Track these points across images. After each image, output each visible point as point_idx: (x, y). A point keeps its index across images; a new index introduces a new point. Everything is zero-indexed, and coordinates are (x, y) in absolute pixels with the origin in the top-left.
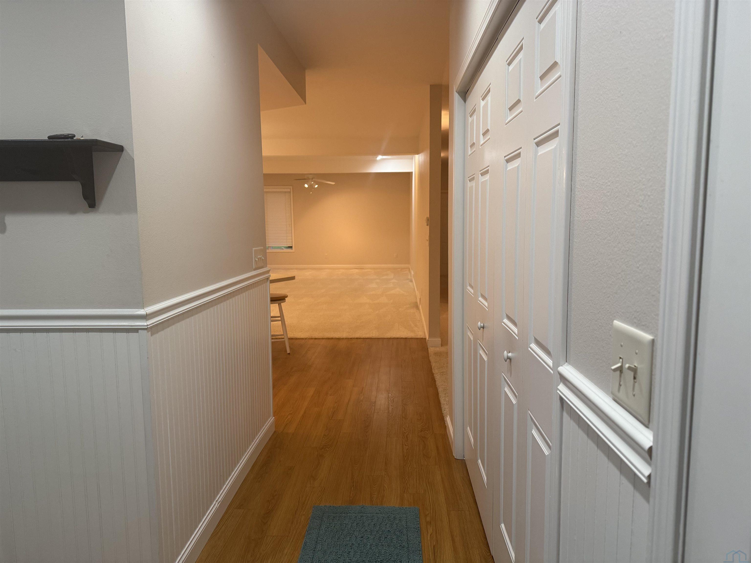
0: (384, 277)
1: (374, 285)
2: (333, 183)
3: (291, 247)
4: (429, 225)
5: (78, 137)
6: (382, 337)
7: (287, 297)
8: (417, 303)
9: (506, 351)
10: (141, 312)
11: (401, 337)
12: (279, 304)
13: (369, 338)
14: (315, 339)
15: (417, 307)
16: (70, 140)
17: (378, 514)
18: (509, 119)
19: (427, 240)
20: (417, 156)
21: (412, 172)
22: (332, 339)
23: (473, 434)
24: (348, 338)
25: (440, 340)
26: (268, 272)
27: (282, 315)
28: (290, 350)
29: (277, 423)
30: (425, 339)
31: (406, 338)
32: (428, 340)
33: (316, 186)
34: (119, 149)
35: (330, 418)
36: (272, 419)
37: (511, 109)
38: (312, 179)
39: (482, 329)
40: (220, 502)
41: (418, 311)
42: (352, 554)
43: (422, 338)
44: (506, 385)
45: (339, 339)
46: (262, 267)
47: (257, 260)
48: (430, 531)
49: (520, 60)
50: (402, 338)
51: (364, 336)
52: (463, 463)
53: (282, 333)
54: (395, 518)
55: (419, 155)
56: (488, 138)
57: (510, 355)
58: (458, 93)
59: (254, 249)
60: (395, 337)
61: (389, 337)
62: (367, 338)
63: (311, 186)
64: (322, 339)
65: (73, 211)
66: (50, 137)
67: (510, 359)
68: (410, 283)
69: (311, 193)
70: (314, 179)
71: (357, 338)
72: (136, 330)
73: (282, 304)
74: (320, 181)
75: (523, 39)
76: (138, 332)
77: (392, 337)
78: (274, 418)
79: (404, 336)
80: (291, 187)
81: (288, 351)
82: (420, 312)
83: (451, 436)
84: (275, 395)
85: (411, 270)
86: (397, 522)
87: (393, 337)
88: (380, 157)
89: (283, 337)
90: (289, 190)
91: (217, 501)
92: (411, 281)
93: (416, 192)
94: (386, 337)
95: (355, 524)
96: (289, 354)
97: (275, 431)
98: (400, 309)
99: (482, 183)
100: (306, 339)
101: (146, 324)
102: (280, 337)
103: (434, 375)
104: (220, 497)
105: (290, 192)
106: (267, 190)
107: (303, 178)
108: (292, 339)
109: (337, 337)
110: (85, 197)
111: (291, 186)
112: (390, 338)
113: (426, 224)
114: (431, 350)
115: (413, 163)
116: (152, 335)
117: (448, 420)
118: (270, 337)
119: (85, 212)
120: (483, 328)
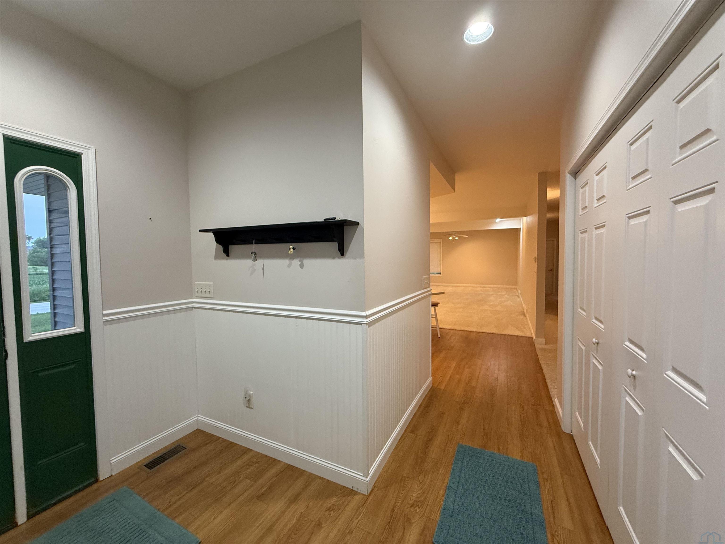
0: (499, 294)
1: (492, 298)
2: (467, 236)
3: (440, 273)
4: (537, 262)
5: (338, 219)
6: (500, 333)
7: (439, 304)
8: (524, 312)
9: (629, 369)
10: (364, 314)
12: (435, 308)
14: (456, 330)
15: (525, 315)
16: (334, 220)
17: (505, 461)
18: (631, 186)
19: (535, 272)
20: (525, 218)
21: (520, 228)
22: (466, 331)
23: (583, 418)
24: (477, 332)
25: (545, 340)
26: (431, 290)
27: (436, 314)
28: (440, 336)
29: (433, 382)
30: (532, 338)
31: (517, 336)
32: (535, 339)
33: (457, 238)
34: (357, 224)
35: (467, 384)
36: (430, 379)
37: (633, 178)
38: (454, 234)
39: (596, 344)
40: (400, 427)
41: (525, 318)
42: (486, 487)
43: (530, 337)
44: (628, 396)
45: (471, 332)
46: (428, 288)
47: (425, 283)
48: (548, 487)
49: (648, 139)
51: (487, 331)
52: (571, 437)
53: (436, 325)
54: (518, 468)
55: (527, 217)
56: (605, 201)
57: (634, 373)
58: (570, 173)
59: (424, 277)
60: (510, 334)
62: (489, 333)
63: (454, 239)
64: (460, 330)
65: (334, 258)
66: (325, 220)
67: (634, 377)
68: (518, 299)
69: (453, 242)
70: (455, 235)
71: (483, 332)
72: (361, 324)
73: (436, 308)
74: (459, 235)
75: (653, 121)
76: (361, 325)
78: (432, 378)
80: (442, 240)
81: (439, 336)
82: (527, 319)
83: (560, 415)
84: (432, 362)
85: (518, 289)
86: (520, 472)
87: (508, 334)
88: (498, 220)
89: (436, 327)
90: (440, 241)
91: (399, 426)
92: (519, 297)
93: (524, 240)
94: (503, 334)
95: (487, 465)
96: (440, 338)
97: (432, 387)
98: (512, 315)
99: (596, 235)
100: (450, 329)
101: (366, 321)
102: (434, 327)
103: (541, 365)
104: (401, 424)
105: (441, 242)
106: (432, 241)
107: (449, 234)
108: (441, 328)
109: (469, 330)
110: (340, 250)
111: (441, 238)
113: (534, 261)
114: (537, 346)
115: (521, 223)
116: (369, 327)
117: (556, 401)
118: (431, 327)
119: (339, 258)
120: (598, 343)
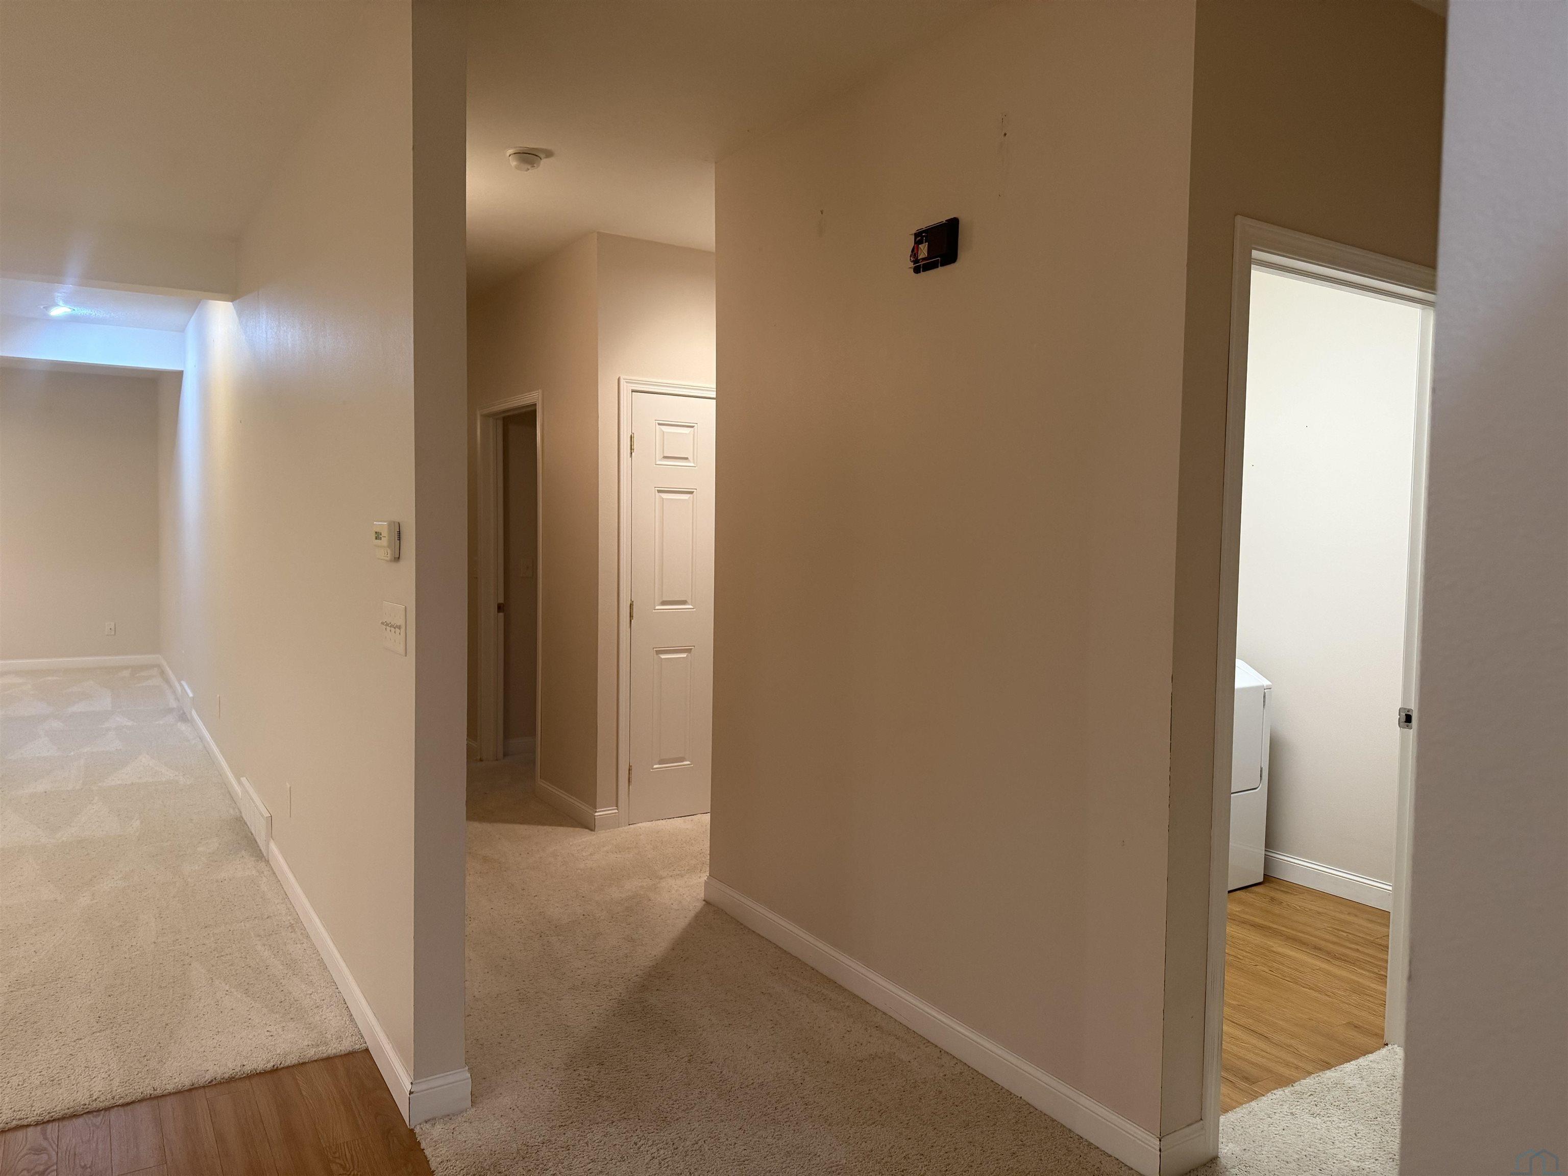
6: (145, 1086)
11: (248, 1069)
13: (74, 1116)
15: (254, 848)
31: (275, 1071)
41: (262, 865)
50: (254, 1075)
60: (219, 1077)
61: (185, 1081)
68: (183, 727)
77: (202, 1082)
79: (260, 1061)
87: (208, 1077)
92: (184, 718)
94: (170, 1088)
112: (192, 1089)
